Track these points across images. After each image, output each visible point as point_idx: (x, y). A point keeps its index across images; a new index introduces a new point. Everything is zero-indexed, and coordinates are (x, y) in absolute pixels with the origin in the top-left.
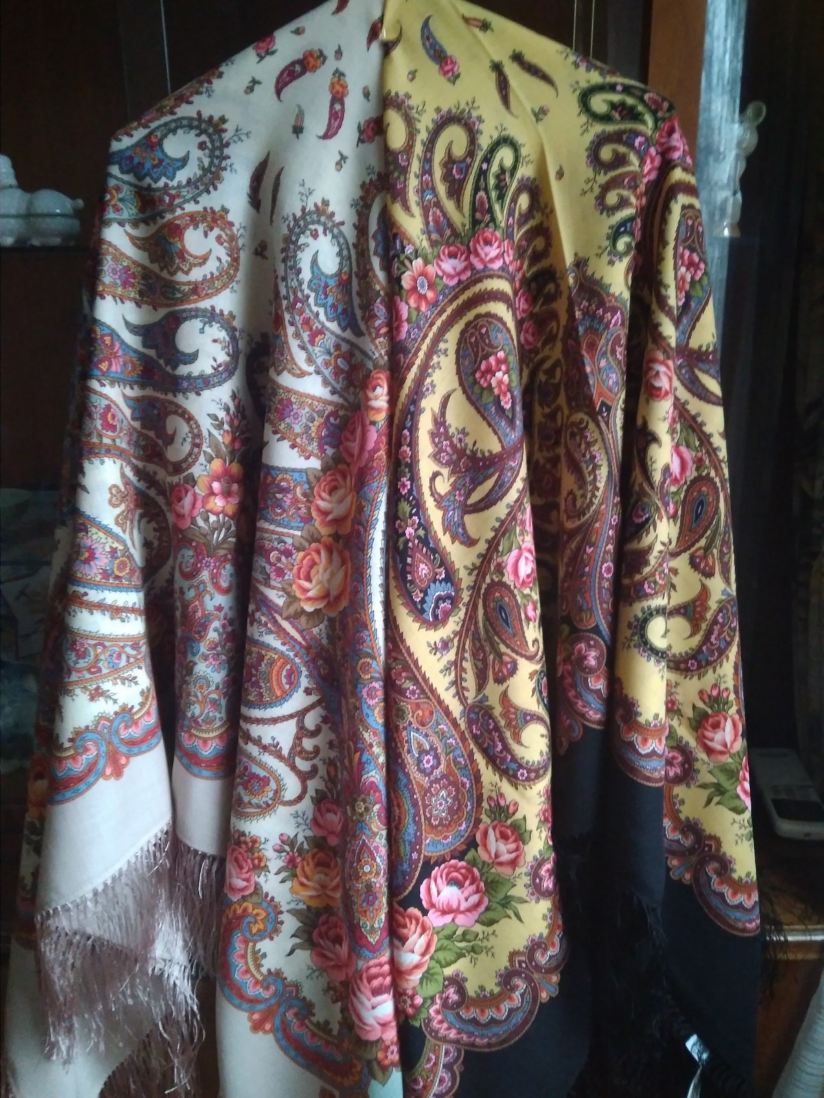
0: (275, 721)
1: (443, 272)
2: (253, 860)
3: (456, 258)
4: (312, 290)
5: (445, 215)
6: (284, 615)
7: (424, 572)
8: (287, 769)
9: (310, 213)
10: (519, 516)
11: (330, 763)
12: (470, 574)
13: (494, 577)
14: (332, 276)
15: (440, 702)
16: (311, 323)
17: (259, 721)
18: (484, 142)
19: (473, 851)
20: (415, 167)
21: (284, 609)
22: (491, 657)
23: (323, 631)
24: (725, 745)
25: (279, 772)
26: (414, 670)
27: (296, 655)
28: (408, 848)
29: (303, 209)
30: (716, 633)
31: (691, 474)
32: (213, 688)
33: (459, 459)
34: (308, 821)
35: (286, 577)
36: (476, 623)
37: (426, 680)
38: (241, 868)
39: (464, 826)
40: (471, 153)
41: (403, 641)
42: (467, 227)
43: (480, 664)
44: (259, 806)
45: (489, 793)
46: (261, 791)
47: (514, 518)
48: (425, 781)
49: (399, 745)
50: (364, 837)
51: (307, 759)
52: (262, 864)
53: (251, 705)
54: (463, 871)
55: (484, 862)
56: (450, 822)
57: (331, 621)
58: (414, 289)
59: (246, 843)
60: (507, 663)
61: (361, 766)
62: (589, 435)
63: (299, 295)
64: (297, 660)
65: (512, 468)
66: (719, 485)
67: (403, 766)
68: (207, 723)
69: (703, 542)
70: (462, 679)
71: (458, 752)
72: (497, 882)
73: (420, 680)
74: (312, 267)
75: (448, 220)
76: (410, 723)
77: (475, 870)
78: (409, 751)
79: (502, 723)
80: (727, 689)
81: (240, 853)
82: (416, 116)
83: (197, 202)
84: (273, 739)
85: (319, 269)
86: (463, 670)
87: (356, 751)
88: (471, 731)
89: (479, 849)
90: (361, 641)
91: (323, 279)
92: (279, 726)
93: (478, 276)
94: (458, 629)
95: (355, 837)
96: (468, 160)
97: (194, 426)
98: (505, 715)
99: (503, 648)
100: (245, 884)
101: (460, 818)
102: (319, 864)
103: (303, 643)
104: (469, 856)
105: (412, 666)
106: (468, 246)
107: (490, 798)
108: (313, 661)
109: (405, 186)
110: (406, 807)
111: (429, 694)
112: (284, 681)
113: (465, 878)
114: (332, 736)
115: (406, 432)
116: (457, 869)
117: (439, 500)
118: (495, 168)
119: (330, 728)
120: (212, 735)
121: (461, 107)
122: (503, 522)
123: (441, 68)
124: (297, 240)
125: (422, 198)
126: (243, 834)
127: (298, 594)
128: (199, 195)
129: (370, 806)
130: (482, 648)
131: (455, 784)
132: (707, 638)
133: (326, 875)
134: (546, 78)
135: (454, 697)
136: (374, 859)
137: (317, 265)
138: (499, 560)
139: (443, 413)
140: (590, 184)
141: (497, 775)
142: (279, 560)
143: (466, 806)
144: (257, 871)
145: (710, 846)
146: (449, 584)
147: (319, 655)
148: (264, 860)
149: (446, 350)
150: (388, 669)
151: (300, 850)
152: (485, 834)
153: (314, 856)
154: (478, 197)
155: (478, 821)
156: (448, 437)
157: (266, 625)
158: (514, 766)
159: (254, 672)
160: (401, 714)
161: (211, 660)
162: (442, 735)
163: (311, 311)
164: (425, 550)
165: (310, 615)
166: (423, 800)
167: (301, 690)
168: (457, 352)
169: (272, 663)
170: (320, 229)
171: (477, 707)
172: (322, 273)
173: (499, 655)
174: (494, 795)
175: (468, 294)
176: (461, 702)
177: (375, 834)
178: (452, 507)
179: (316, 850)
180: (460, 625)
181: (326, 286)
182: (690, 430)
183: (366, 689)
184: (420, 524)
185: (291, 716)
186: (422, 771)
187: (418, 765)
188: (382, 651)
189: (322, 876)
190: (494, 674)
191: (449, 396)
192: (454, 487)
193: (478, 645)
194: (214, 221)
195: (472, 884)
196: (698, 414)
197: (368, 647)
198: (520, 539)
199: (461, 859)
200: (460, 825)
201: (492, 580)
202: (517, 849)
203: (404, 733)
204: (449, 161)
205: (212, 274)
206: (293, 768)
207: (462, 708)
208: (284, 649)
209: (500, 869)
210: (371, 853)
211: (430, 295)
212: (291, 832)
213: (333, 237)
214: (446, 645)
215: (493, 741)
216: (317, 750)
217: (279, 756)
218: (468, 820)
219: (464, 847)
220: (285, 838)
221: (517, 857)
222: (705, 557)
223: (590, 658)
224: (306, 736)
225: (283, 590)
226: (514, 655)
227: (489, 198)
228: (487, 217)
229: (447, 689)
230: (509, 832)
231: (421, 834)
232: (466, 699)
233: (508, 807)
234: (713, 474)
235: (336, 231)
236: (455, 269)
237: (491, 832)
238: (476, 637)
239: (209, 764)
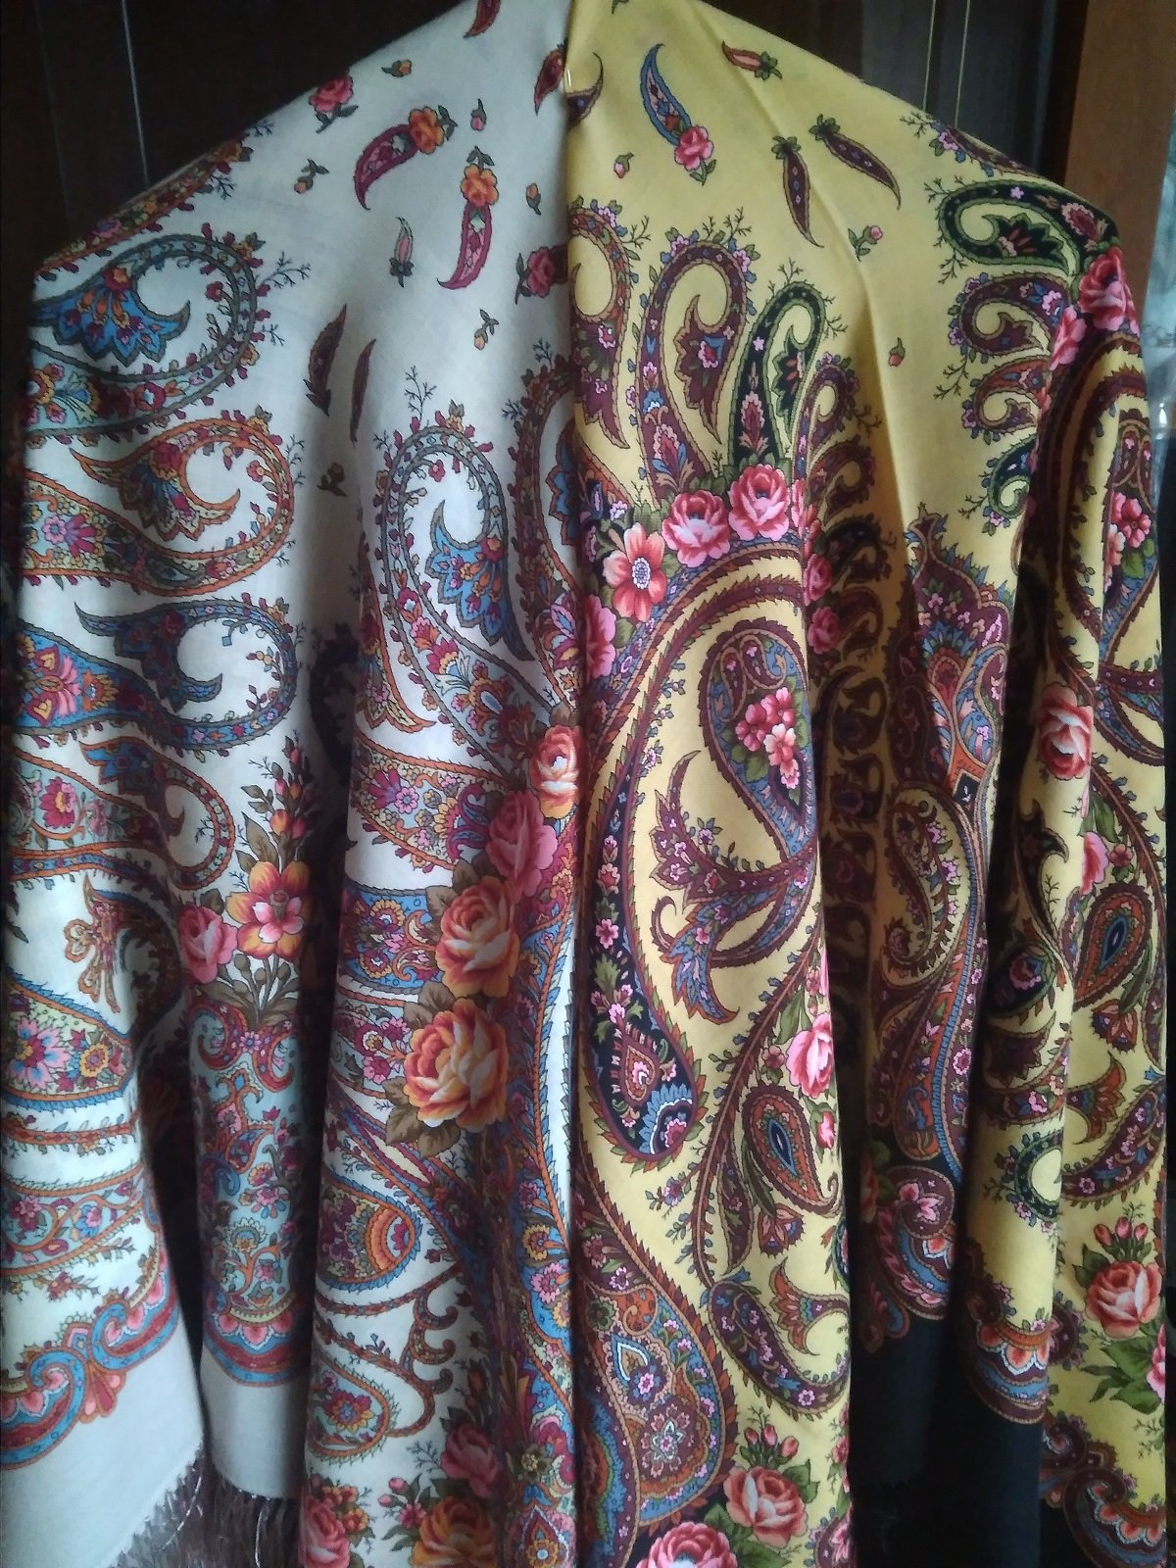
0: (376, 1309)
1: (678, 542)
2: (345, 1522)
3: (701, 517)
4: (433, 574)
5: (682, 438)
6: (390, 1138)
7: (641, 1074)
8: (400, 1381)
9: (429, 431)
10: (810, 973)
11: (475, 1369)
12: (720, 1069)
13: (764, 1078)
14: (470, 546)
15: (666, 1284)
16: (433, 633)
17: (348, 1310)
18: (759, 297)
19: (718, 1509)
20: (629, 349)
21: (389, 1129)
22: (757, 1210)
23: (459, 1154)
24: (1133, 1312)
25: (386, 1387)
26: (624, 1242)
27: (411, 1201)
28: (612, 1523)
29: (415, 424)
30: (1131, 1137)
31: (1105, 878)
32: (267, 1243)
33: (703, 873)
34: (437, 1457)
35: (393, 1075)
36: (730, 1152)
37: (642, 1253)
38: (326, 1532)
39: (704, 1470)
40: (733, 320)
41: (604, 1195)
42: (724, 461)
43: (736, 1220)
44: (352, 1441)
45: (749, 1424)
46: (356, 1419)
47: (802, 978)
48: (640, 1415)
49: (597, 1364)
50: (537, 1508)
51: (432, 1362)
52: (362, 1526)
53: (335, 1282)
54: (701, 1537)
55: (737, 1526)
56: (680, 1467)
57: (473, 1139)
58: (627, 583)
59: (333, 1497)
60: (785, 1221)
61: (532, 1400)
62: (936, 832)
63: (411, 585)
64: (414, 1208)
65: (799, 892)
66: (1152, 899)
67: (604, 1397)
68: (257, 1300)
69: (1117, 993)
70: (704, 1242)
71: (696, 1359)
72: (759, 1555)
73: (634, 1256)
74: (433, 533)
75: (688, 446)
76: (617, 1329)
77: (722, 1536)
78: (614, 1374)
79: (775, 1317)
80: (1143, 1226)
81: (324, 1511)
82: (631, 247)
83: (209, 402)
84: (375, 1337)
85: (446, 534)
86: (708, 1228)
87: (523, 1373)
88: (719, 1326)
89: (730, 1506)
90: (530, 1196)
91: (454, 552)
92: (384, 1316)
93: (743, 552)
94: (698, 1160)
95: (520, 1504)
96: (729, 333)
97: (218, 809)
98: (780, 1304)
99: (778, 1197)
100: (331, 1556)
101: (697, 1460)
102: (455, 1520)
103: (424, 1179)
104: (711, 1515)
105: (620, 1236)
106: (725, 497)
107: (750, 1431)
108: (441, 1206)
109: (611, 388)
110: (609, 1459)
111: (649, 1275)
112: (391, 1244)
113: (705, 1547)
114: (477, 1327)
115: (611, 839)
116: (689, 1534)
117: (667, 946)
118: (778, 347)
119: (472, 1314)
120: (265, 1318)
121: (716, 230)
122: (780, 986)
123: (679, 149)
124: (405, 482)
125: (641, 410)
126: (328, 1482)
127: (414, 1101)
128: (212, 387)
129: (547, 1461)
130: (740, 1192)
131: (689, 1409)
132: (1114, 1147)
133: (469, 1535)
134: (879, 172)
135: (690, 1272)
136: (555, 1539)
137: (442, 528)
138: (774, 1049)
139: (675, 795)
140: (954, 379)
141: (763, 1397)
142: (379, 1045)
143: (708, 1441)
144: (353, 1537)
145: (1097, 1459)
146: (683, 1086)
147: (451, 1196)
148: (365, 1520)
149: (681, 683)
150: (576, 1239)
151: (426, 1500)
152: (740, 1484)
153: (447, 1509)
154: (745, 404)
155: (728, 1464)
156: (684, 836)
157: (357, 1153)
158: (793, 1385)
159: (338, 1229)
160: (601, 1314)
161: (261, 1199)
162: (669, 1337)
163: (433, 613)
164: (642, 1037)
165: (434, 1132)
166: (638, 1444)
167: (421, 1256)
168: (702, 686)
169: (369, 1216)
170: (448, 461)
171: (730, 1287)
172: (452, 542)
173: (771, 1208)
174: (757, 1427)
175: (724, 584)
176: (703, 1280)
177: (556, 1502)
178: (690, 955)
179: (449, 1499)
180: (701, 1153)
181: (460, 563)
182: (1106, 807)
183: (539, 1277)
184: (635, 996)
185: (405, 1299)
186: (636, 1401)
187: (630, 1394)
188: (566, 1209)
189: (464, 1539)
190: (761, 1237)
191: (686, 763)
192: (693, 920)
193: (733, 1186)
194: (244, 436)
195: (716, 1554)
196: (1124, 780)
197: (542, 1207)
198: (809, 1012)
199: (698, 1518)
200: (698, 1470)
201: (760, 1082)
202: (794, 1509)
203: (606, 1346)
204: (693, 334)
205: (242, 535)
206: (410, 1378)
207: (703, 1288)
208: (390, 1193)
209: (763, 1538)
210: (550, 1531)
211: (654, 588)
212: (408, 1474)
213: (471, 474)
214: (676, 1189)
215: (757, 1343)
216: (449, 1348)
217: (386, 1363)
218: (711, 1461)
219: (704, 1502)
220: (399, 1484)
221: (793, 1522)
222: (1121, 1016)
223: (926, 1208)
224: (431, 1327)
225: (388, 1095)
226: (797, 1209)
227: (766, 407)
228: (763, 443)
229: (678, 1262)
230: (781, 1484)
231: (635, 1498)
232: (710, 1273)
233: (781, 1446)
234: (1142, 881)
235: (476, 461)
236: (699, 537)
237: (750, 1482)
238: (729, 1174)
239: (262, 1363)
